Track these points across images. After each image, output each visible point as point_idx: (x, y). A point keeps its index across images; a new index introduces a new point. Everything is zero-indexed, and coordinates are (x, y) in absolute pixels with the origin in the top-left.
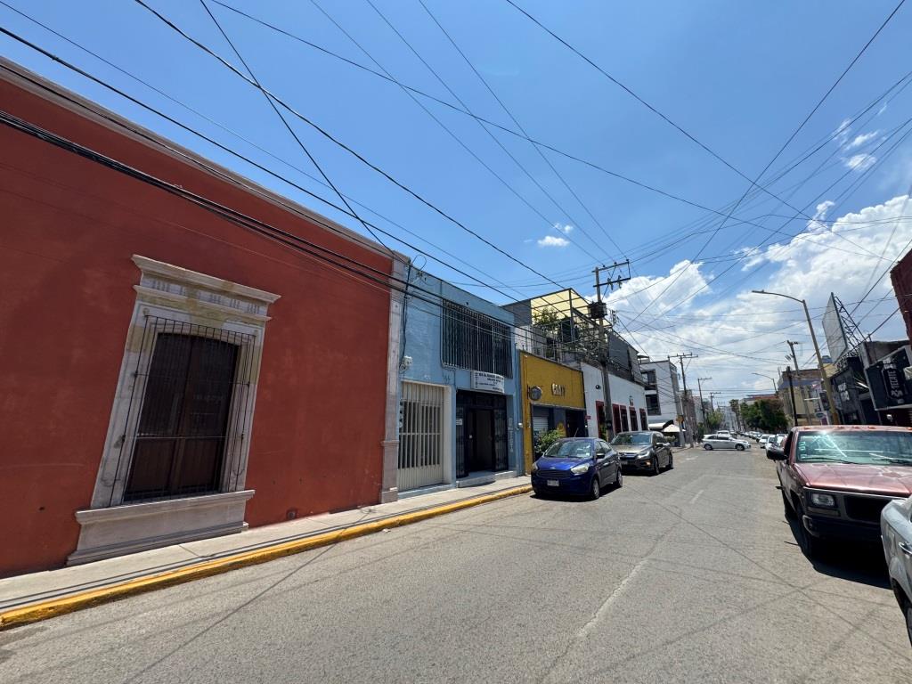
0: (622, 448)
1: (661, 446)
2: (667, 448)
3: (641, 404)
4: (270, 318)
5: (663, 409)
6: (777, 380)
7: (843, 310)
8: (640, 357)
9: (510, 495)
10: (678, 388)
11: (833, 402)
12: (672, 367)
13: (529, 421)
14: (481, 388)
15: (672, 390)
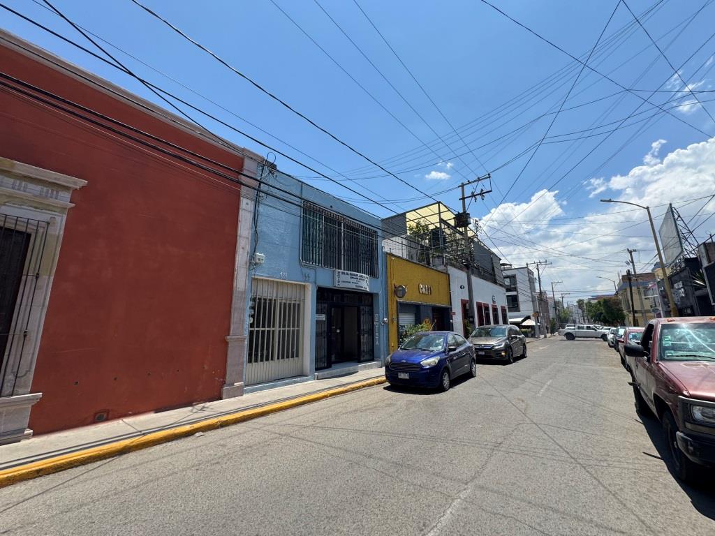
0: (481, 340)
1: (516, 338)
2: (520, 339)
3: (502, 302)
4: (74, 205)
5: (522, 307)
6: (617, 282)
7: (679, 219)
8: (504, 265)
9: (364, 386)
10: (534, 289)
11: (672, 298)
12: (530, 273)
13: (395, 317)
14: (343, 285)
15: (529, 291)
